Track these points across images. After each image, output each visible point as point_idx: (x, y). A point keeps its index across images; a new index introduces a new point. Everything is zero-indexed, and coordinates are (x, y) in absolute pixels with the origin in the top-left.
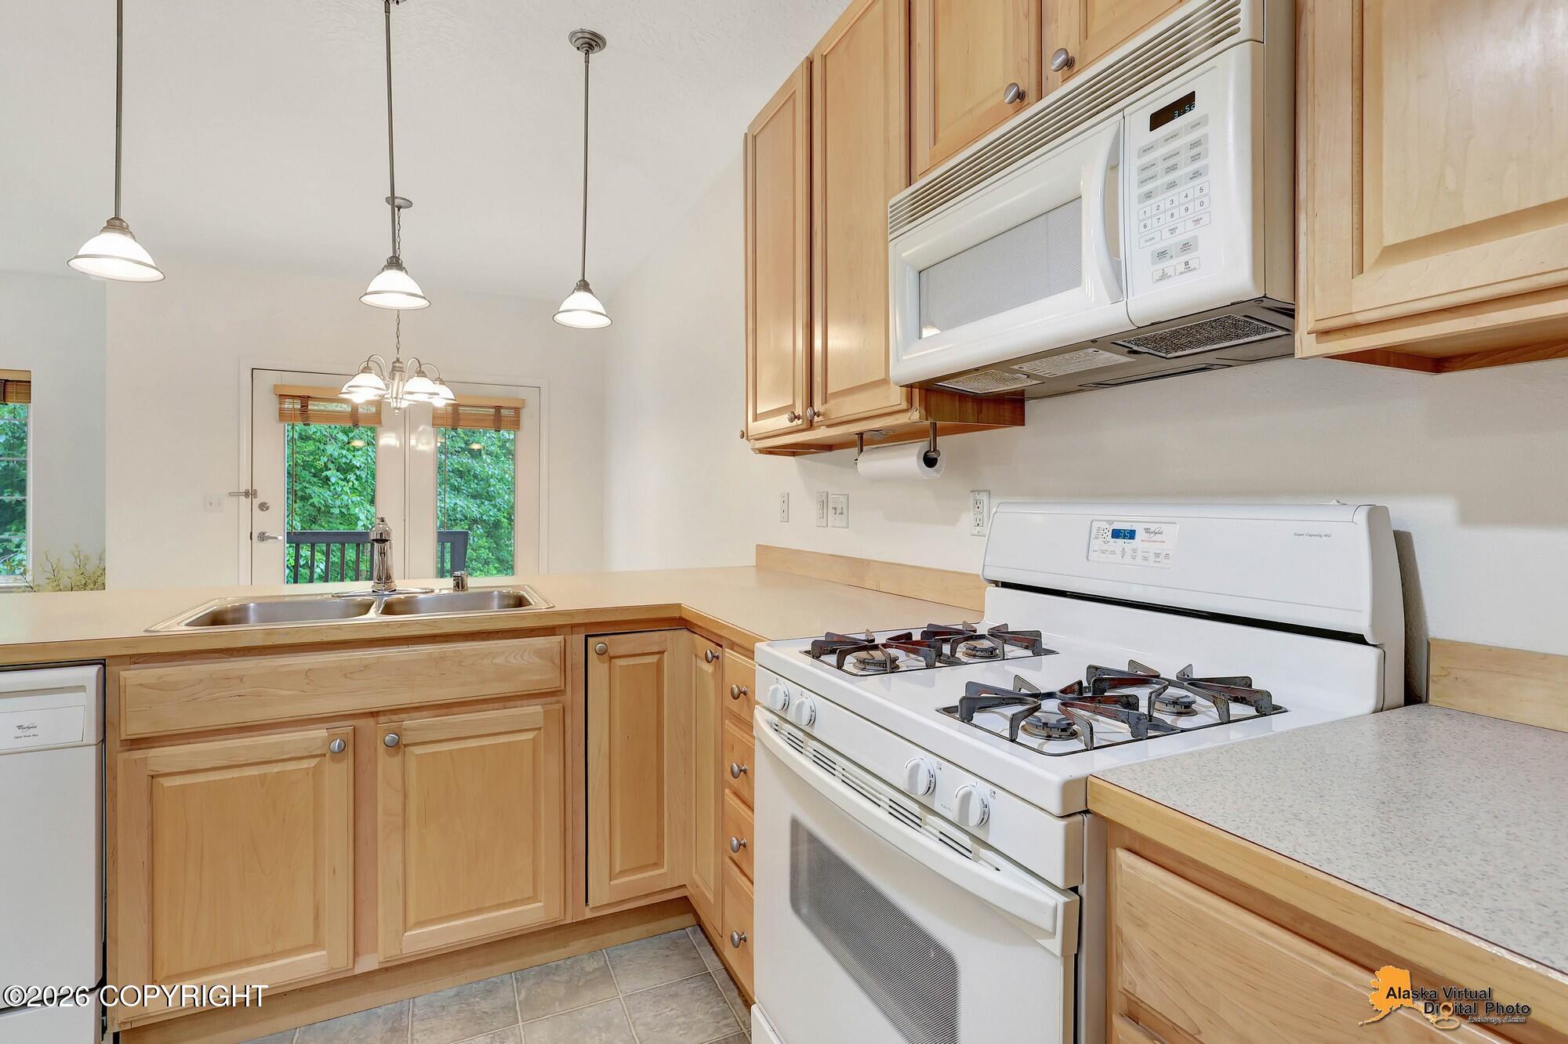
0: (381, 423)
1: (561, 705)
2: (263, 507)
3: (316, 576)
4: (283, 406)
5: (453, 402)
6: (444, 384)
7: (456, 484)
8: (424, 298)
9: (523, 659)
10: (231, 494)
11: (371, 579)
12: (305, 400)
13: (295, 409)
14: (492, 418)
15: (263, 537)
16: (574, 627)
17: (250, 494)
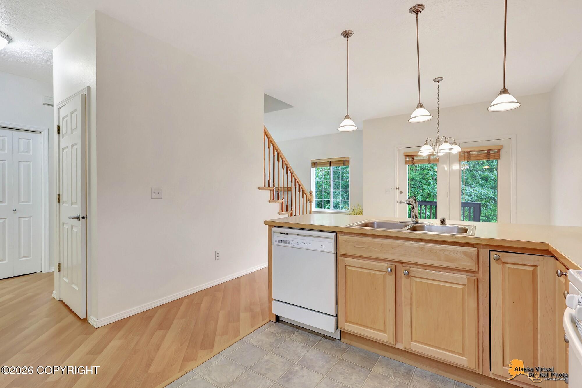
0: (439, 162)
1: (476, 278)
2: (401, 192)
3: (427, 217)
4: (406, 159)
5: (461, 151)
6: (457, 145)
7: (482, 183)
8: (430, 116)
9: (457, 255)
10: (392, 189)
11: (411, 217)
12: (413, 156)
13: (410, 160)
14: (486, 155)
15: (401, 202)
16: (483, 245)
17: (397, 188)
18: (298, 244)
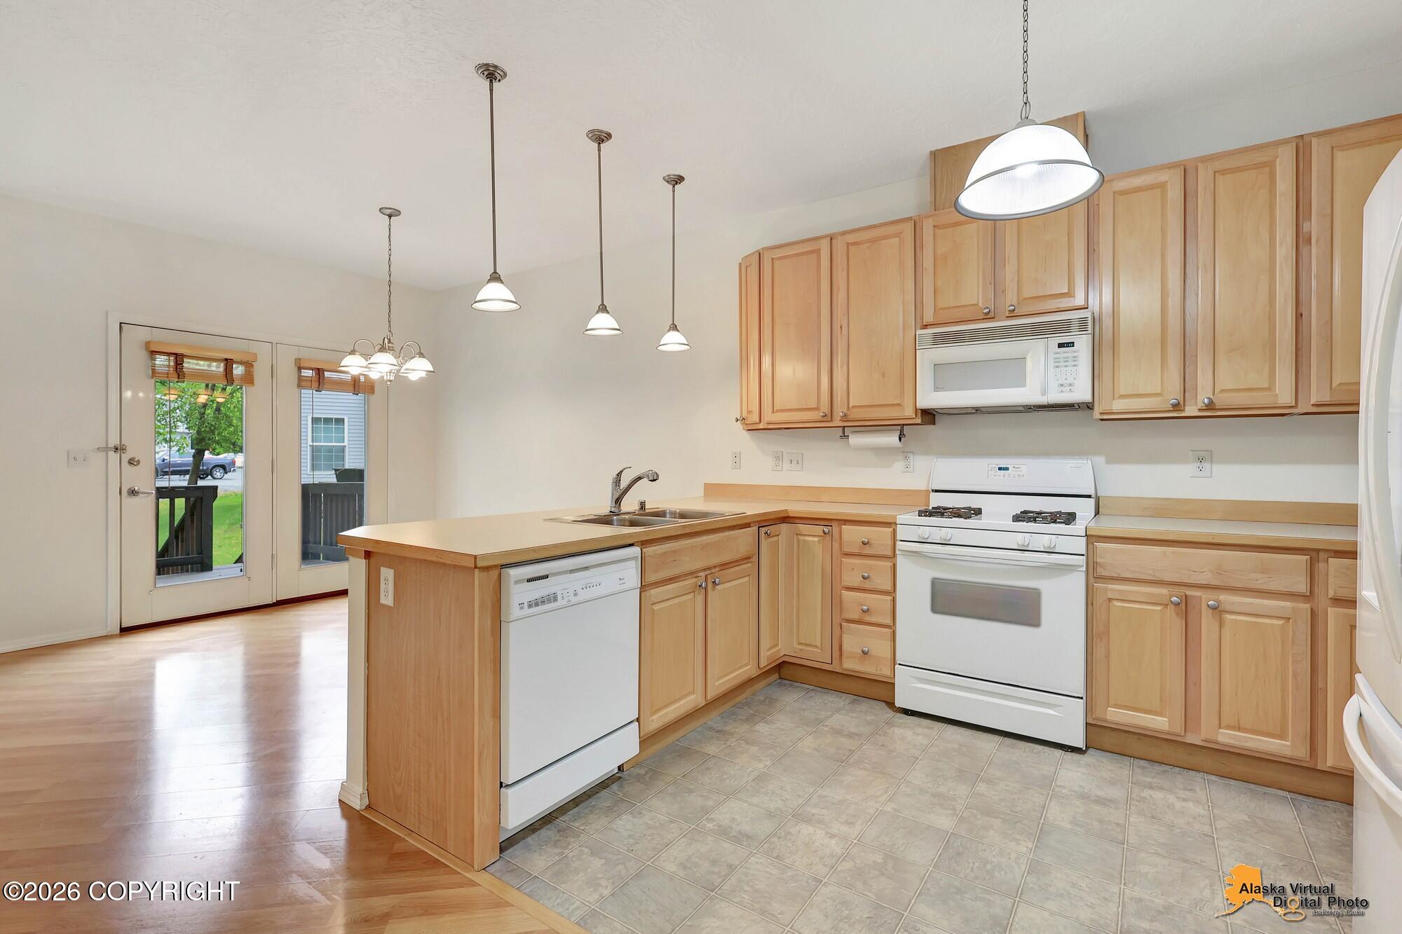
2: (132, 462)
4: (154, 361)
10: (99, 449)
13: (168, 366)
15: (133, 493)
17: (119, 449)
18: (576, 595)
